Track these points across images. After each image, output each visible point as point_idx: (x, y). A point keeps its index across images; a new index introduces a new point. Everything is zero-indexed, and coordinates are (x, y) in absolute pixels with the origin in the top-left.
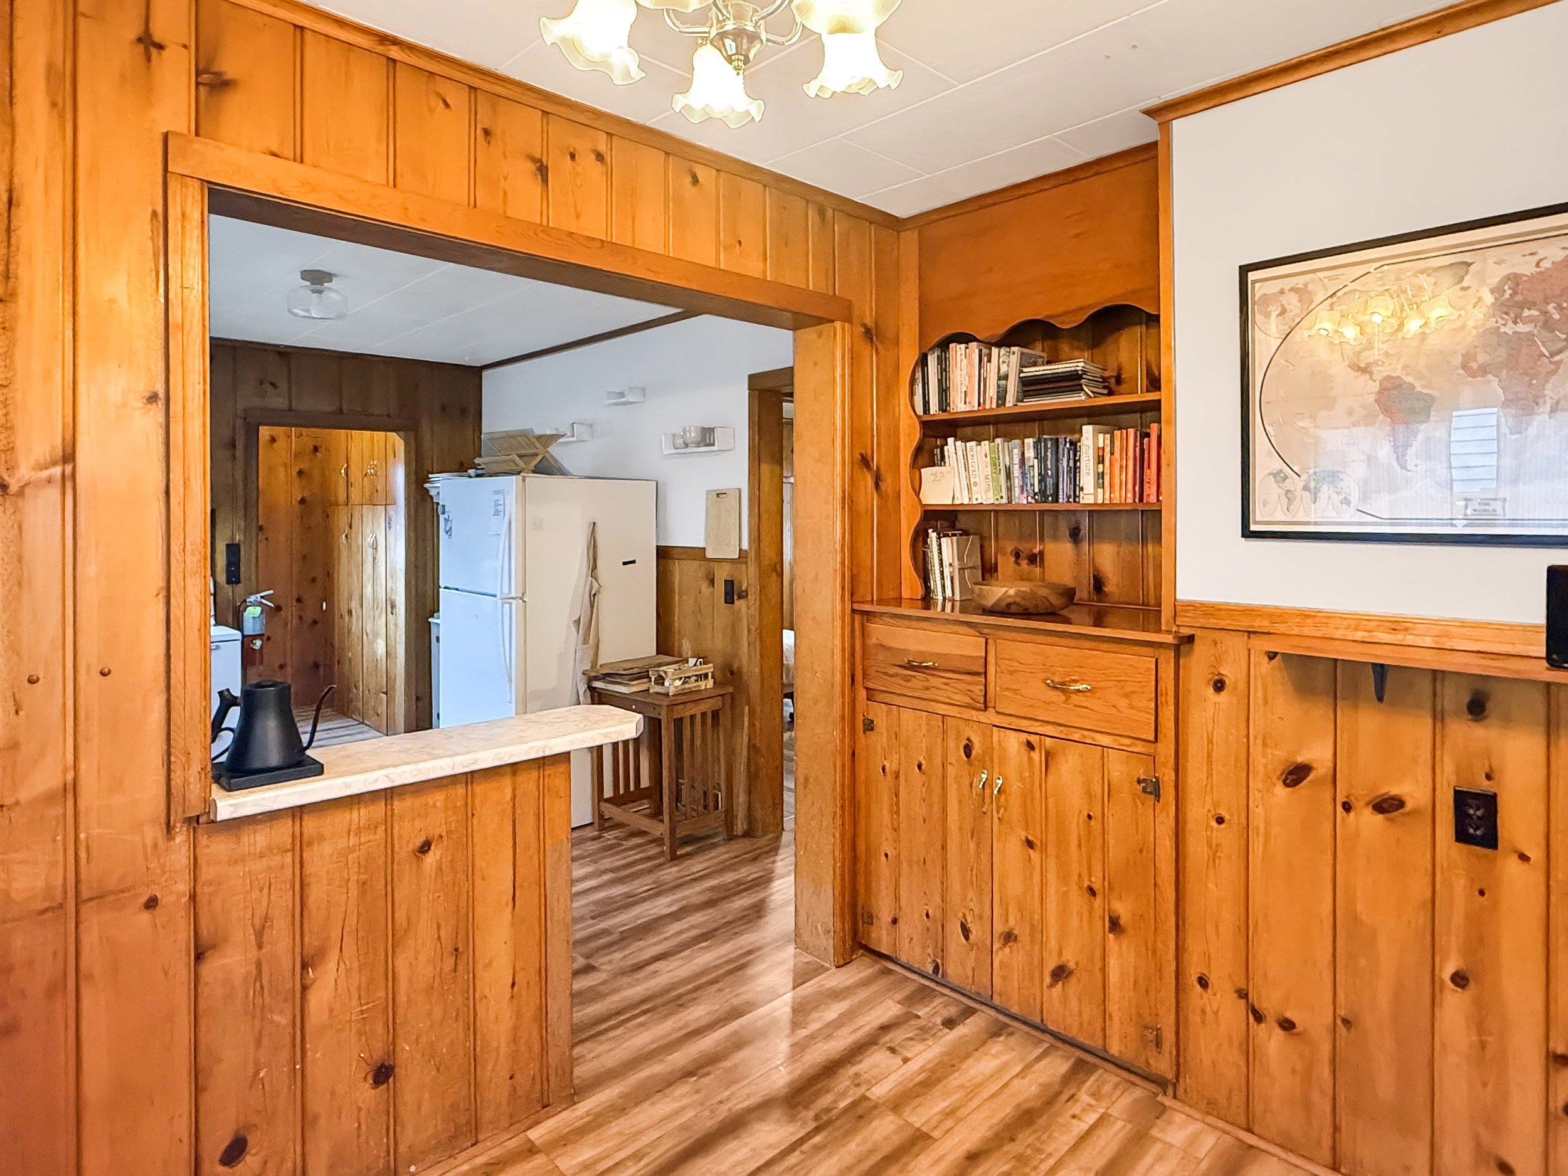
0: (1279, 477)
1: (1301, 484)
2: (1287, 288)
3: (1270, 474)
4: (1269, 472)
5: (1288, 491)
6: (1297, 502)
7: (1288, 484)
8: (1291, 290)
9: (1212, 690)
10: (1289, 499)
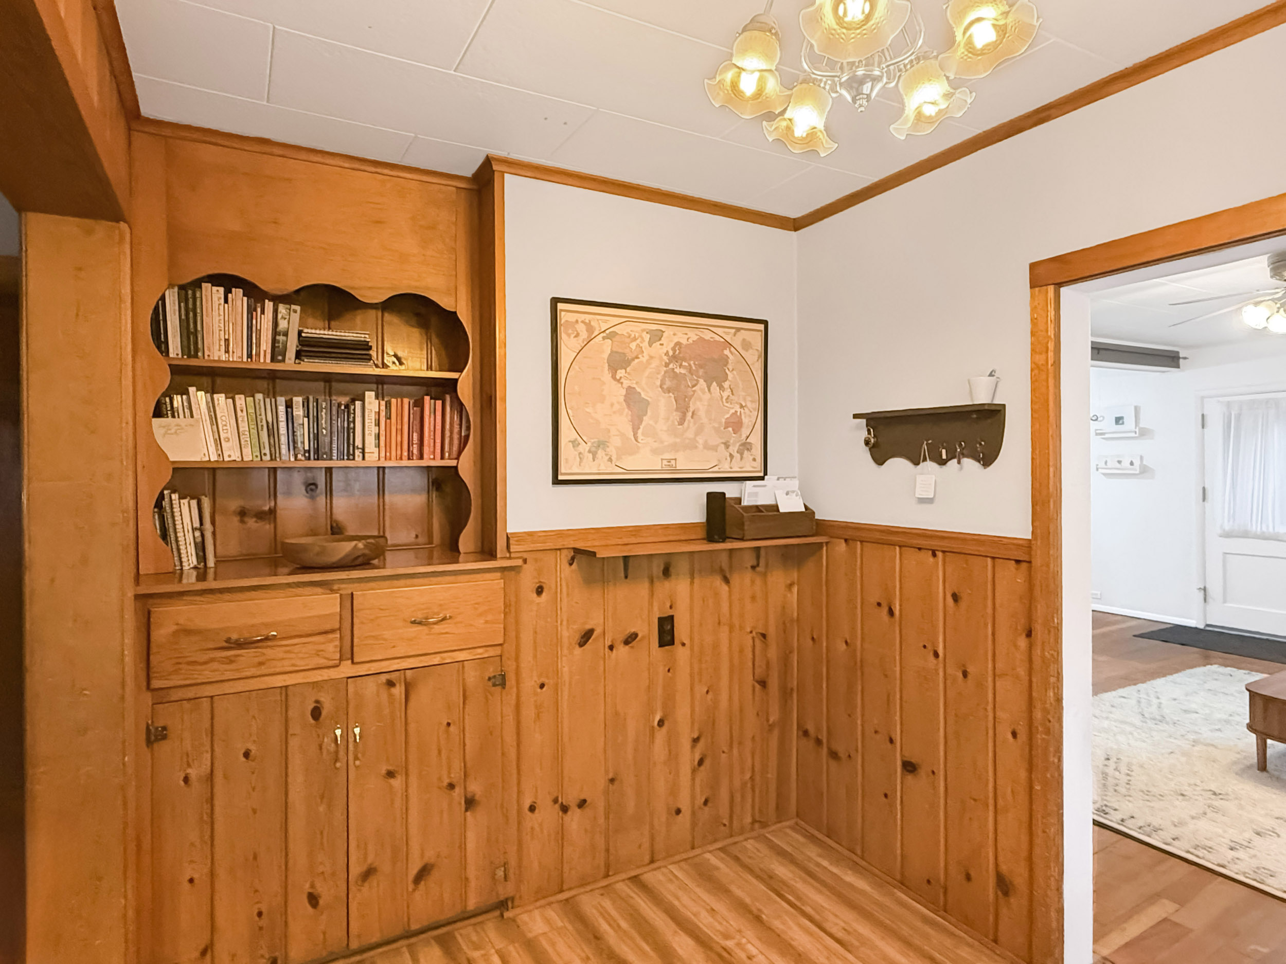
0: (575, 444)
1: (587, 449)
2: (580, 320)
3: (570, 441)
4: (569, 439)
5: (580, 453)
6: (585, 461)
7: (580, 449)
8: (583, 322)
9: (535, 595)
10: (580, 458)
